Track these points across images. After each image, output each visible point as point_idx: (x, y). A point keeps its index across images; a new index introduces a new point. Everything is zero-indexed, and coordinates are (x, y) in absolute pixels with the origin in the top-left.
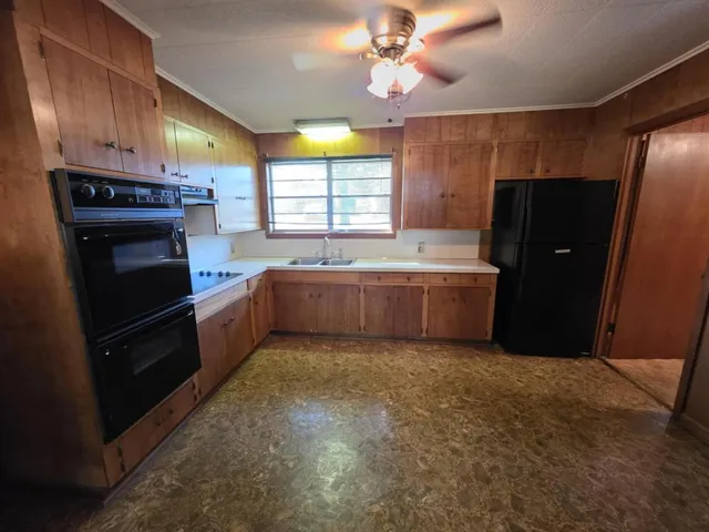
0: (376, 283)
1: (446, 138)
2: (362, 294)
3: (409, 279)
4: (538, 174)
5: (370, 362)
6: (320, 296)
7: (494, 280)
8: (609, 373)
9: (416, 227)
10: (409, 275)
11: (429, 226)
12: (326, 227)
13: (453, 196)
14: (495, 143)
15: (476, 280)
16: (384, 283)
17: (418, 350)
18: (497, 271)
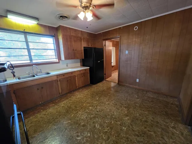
0: (63, 77)
1: (72, 34)
2: (59, 82)
3: (72, 74)
4: (90, 46)
5: (71, 100)
6: (42, 88)
7: (89, 70)
8: (107, 82)
9: (68, 59)
10: (72, 73)
11: (72, 59)
12: (29, 61)
13: (76, 50)
14: (82, 38)
15: (86, 70)
16: (65, 77)
17: (78, 92)
18: (89, 68)
